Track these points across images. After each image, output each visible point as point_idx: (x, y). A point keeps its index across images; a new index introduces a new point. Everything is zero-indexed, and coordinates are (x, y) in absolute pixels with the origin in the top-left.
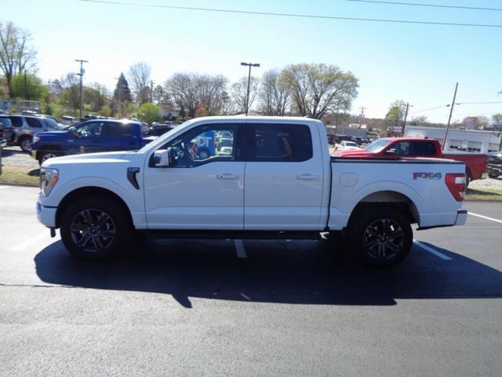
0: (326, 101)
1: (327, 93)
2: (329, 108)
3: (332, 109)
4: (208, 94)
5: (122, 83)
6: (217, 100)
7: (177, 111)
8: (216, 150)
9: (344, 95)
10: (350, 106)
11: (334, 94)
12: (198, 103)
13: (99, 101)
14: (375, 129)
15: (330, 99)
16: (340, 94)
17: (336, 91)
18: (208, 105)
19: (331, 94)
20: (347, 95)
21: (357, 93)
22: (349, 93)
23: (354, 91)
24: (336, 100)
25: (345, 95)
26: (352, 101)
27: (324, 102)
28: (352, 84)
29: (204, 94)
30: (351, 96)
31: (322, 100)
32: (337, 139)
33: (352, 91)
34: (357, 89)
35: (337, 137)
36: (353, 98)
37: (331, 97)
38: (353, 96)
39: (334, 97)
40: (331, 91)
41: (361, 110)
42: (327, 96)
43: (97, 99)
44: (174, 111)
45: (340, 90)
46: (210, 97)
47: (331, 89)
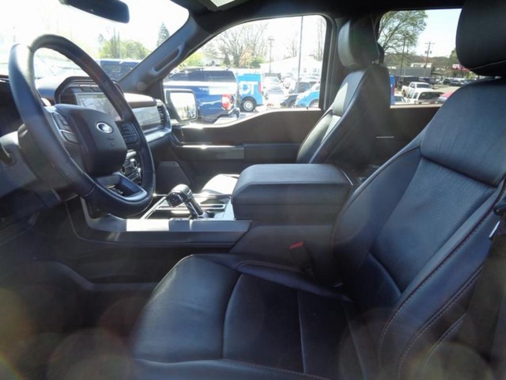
0: (387, 37)
1: (388, 28)
2: (390, 44)
3: (395, 45)
4: (253, 38)
5: (164, 32)
6: (263, 45)
7: (221, 58)
8: (264, 98)
9: (408, 28)
10: (416, 41)
11: (396, 29)
12: (242, 47)
13: (141, 52)
14: (438, 69)
15: (392, 34)
16: (403, 28)
17: (399, 24)
18: (254, 49)
19: (393, 29)
20: (412, 27)
21: (425, 25)
22: (414, 25)
23: (422, 22)
24: (400, 35)
25: (410, 28)
26: (419, 34)
27: (384, 39)
28: (419, 14)
29: (248, 39)
30: (418, 29)
31: (383, 36)
32: (402, 80)
33: (418, 22)
34: (425, 20)
35: (401, 78)
36: (420, 32)
37: (393, 32)
38: (421, 29)
39: (397, 32)
40: (393, 25)
41: (428, 45)
42: (388, 31)
43: (139, 52)
44: (217, 58)
45: (405, 23)
46: (255, 41)
47: (394, 22)
